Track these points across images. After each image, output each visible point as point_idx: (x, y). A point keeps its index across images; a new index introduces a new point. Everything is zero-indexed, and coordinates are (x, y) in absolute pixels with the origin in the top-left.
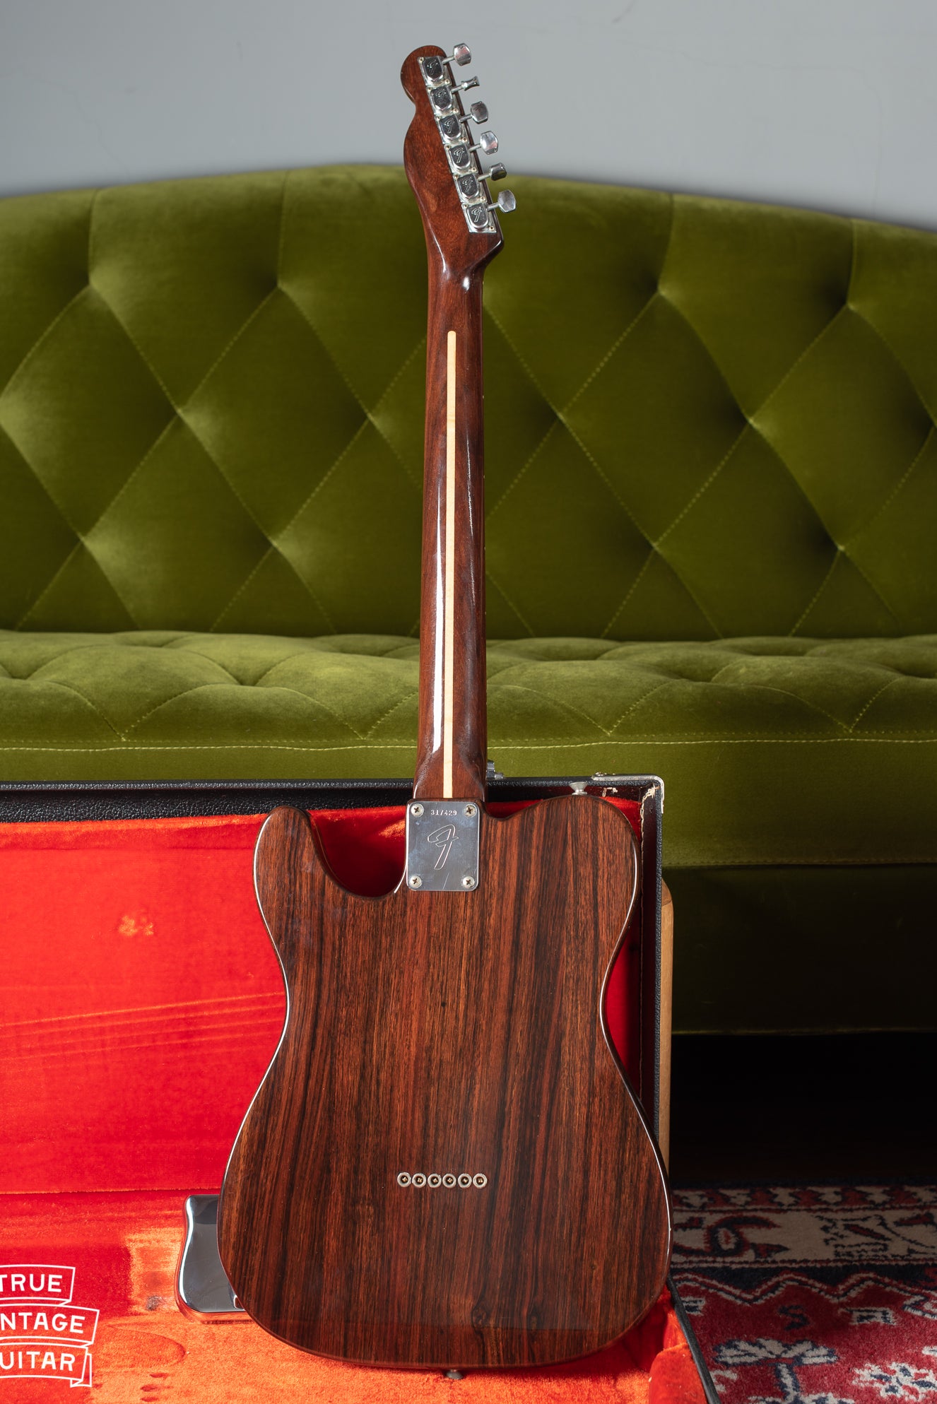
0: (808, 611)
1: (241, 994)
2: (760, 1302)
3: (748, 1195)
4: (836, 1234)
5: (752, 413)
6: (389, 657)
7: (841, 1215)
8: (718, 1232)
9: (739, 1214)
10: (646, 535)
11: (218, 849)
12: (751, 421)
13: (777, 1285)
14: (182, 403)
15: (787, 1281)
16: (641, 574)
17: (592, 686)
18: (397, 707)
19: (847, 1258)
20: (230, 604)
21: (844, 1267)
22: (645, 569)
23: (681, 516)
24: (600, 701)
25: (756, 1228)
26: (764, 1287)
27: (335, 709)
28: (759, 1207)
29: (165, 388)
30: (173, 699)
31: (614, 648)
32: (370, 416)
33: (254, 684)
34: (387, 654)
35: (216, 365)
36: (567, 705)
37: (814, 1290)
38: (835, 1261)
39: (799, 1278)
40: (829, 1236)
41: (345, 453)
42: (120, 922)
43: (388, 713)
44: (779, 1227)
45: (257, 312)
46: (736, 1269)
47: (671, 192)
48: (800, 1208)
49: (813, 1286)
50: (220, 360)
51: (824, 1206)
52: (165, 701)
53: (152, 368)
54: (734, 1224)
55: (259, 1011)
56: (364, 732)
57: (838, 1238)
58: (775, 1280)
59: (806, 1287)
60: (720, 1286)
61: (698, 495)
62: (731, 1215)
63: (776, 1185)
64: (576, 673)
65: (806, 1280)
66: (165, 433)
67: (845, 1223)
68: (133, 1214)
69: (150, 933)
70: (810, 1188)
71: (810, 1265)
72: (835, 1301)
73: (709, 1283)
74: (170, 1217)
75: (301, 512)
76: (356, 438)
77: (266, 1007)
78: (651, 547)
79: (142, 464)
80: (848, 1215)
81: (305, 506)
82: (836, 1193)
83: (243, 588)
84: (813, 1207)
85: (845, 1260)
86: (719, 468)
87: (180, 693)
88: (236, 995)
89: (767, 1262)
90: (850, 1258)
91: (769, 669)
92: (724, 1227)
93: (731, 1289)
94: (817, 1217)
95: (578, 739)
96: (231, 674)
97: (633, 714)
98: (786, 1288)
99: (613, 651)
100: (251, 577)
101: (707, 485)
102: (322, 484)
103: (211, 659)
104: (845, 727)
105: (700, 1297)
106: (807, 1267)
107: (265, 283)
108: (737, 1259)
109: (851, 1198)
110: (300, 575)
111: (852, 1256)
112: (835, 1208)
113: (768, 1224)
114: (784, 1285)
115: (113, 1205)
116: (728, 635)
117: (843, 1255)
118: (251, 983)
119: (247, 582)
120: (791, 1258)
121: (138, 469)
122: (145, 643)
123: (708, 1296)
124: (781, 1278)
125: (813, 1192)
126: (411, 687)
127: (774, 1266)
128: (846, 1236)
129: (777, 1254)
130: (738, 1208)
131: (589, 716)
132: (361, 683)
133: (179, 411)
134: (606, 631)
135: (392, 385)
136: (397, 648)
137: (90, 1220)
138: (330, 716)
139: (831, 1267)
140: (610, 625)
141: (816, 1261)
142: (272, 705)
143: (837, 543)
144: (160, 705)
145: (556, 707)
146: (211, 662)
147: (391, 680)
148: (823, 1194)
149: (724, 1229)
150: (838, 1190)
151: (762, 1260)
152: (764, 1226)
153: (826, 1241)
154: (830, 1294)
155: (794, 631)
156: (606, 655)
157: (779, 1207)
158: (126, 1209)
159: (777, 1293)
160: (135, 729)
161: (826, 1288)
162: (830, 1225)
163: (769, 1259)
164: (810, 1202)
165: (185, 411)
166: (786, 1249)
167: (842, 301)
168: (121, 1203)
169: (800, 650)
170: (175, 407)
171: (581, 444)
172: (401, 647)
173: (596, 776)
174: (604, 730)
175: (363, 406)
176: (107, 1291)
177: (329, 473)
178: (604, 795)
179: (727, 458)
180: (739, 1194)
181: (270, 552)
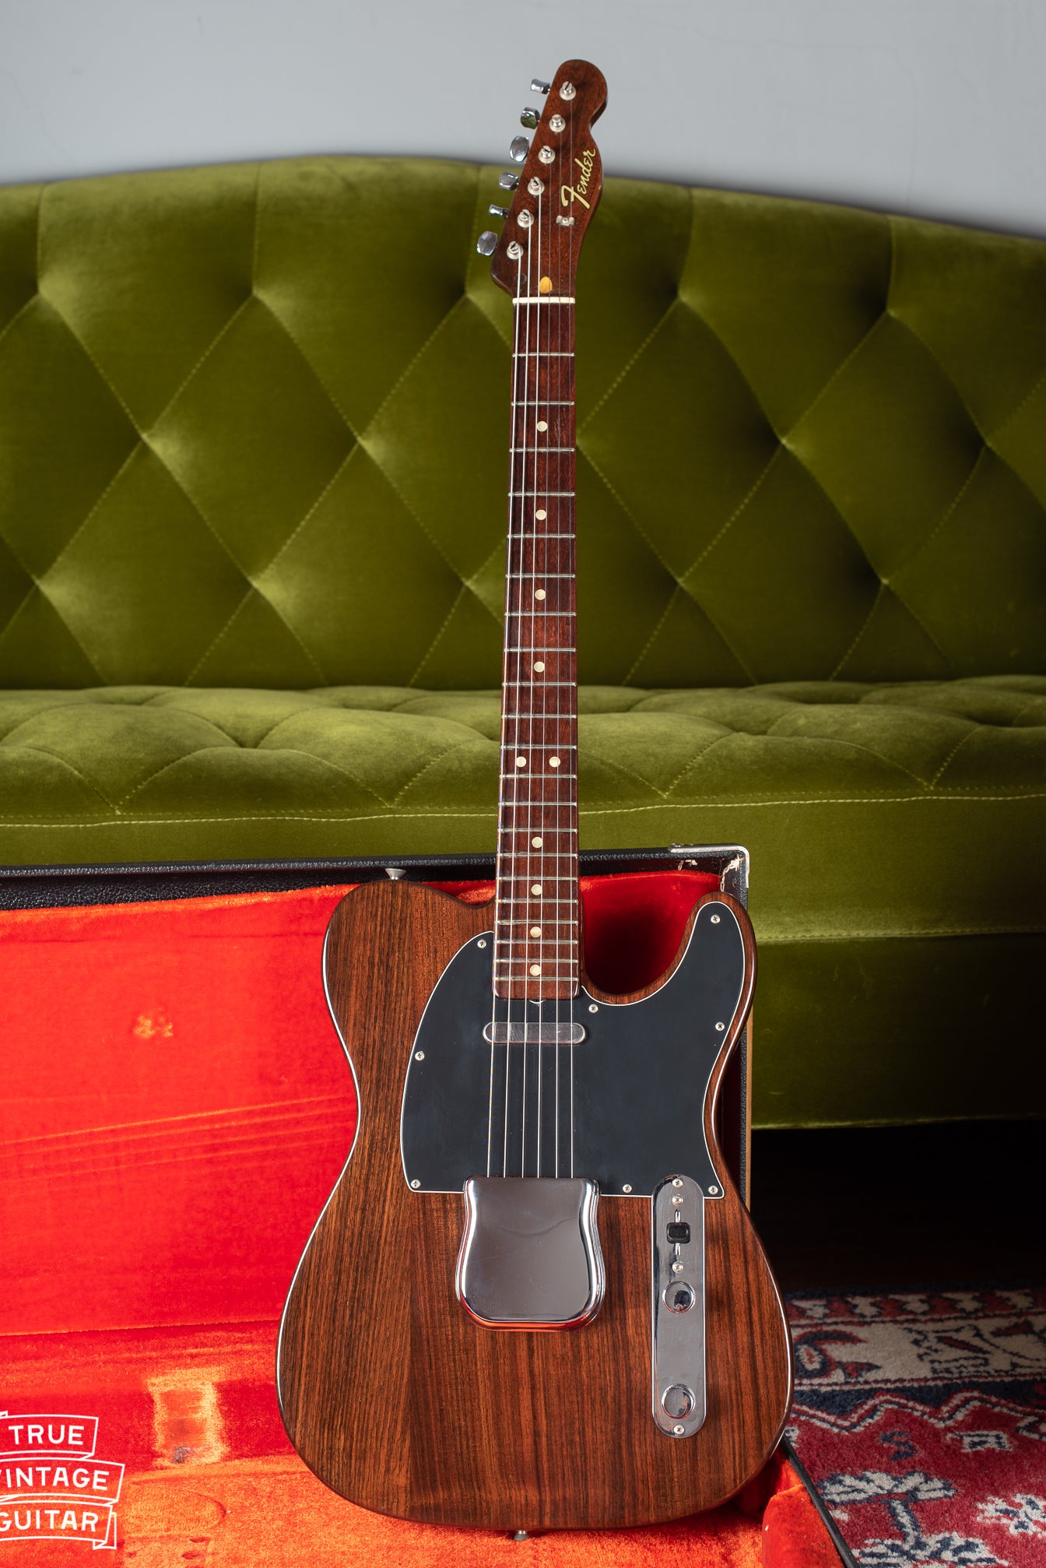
0: (850, 652)
1: (273, 1101)
2: (858, 1429)
3: (825, 1306)
4: (929, 1348)
5: (785, 432)
6: (398, 712)
7: (930, 1327)
8: (799, 1350)
9: (819, 1328)
10: (670, 569)
11: (245, 937)
12: (784, 441)
13: (874, 1410)
14: (147, 427)
15: (885, 1406)
16: (666, 613)
17: (641, 742)
18: (425, 771)
19: (946, 1375)
20: (208, 654)
21: (945, 1386)
22: (670, 607)
23: (710, 548)
24: (652, 759)
25: (839, 1343)
26: (861, 1411)
27: (355, 773)
28: (839, 1319)
29: (127, 411)
30: (171, 765)
31: (648, 698)
32: (359, 439)
33: (256, 746)
34: (395, 709)
35: (185, 384)
36: (616, 764)
37: (916, 1414)
38: (934, 1379)
39: (897, 1400)
40: (922, 1351)
41: (333, 482)
42: (135, 1023)
43: (416, 777)
44: (865, 1342)
45: (230, 323)
46: (827, 1392)
47: (689, 185)
48: (885, 1319)
49: (913, 1409)
50: (190, 377)
51: (911, 1317)
52: (162, 768)
53: (113, 388)
54: (815, 1339)
55: (294, 1119)
56: (390, 798)
57: (933, 1353)
58: (871, 1403)
59: (906, 1410)
60: (812, 1412)
61: (728, 525)
62: (809, 1329)
63: (854, 1295)
64: (620, 727)
65: (905, 1402)
66: (129, 461)
67: (937, 1335)
68: (154, 1354)
69: (169, 1034)
70: (892, 1296)
71: (907, 1384)
72: (941, 1425)
73: (798, 1410)
74: (196, 1357)
75: (285, 548)
76: (345, 464)
77: (302, 1115)
78: (676, 583)
79: (104, 496)
80: (939, 1326)
81: (289, 542)
82: (922, 1301)
83: (221, 635)
84: (899, 1318)
85: (944, 1378)
86: (751, 494)
87: (179, 759)
88: (267, 1102)
89: (859, 1382)
90: (949, 1376)
91: (831, 720)
92: (805, 1343)
93: (824, 1415)
94: (905, 1329)
95: (631, 803)
96: (228, 734)
97: (690, 774)
98: (885, 1413)
99: (647, 701)
100: (230, 623)
101: (738, 513)
102: (308, 517)
103: (203, 718)
104: (925, 784)
105: (791, 1426)
106: (904, 1387)
107: (239, 292)
108: (825, 1381)
109: (939, 1307)
110: (285, 620)
111: (951, 1373)
112: (923, 1318)
113: (853, 1340)
114: (882, 1409)
115: (130, 1345)
116: (763, 680)
117: (941, 1372)
118: (285, 1088)
119: (226, 629)
120: (885, 1378)
121: (100, 502)
122: (121, 701)
123: (801, 1425)
124: (877, 1401)
125: (896, 1301)
126: (438, 747)
127: (867, 1387)
128: (941, 1350)
129: (868, 1374)
130: (816, 1321)
131: (641, 776)
132: (381, 744)
133: (144, 436)
134: (629, 677)
135: (385, 404)
136: (405, 701)
137: (105, 1363)
138: (350, 782)
139: (929, 1387)
140: (633, 671)
141: (912, 1380)
142: (284, 770)
143: (879, 575)
144: (157, 772)
145: (603, 767)
146: (205, 722)
147: (415, 739)
148: (907, 1303)
149: (805, 1346)
150: (923, 1297)
151: (853, 1381)
152: (848, 1342)
153: (920, 1357)
154: (935, 1418)
155: (835, 674)
156: (640, 706)
157: (861, 1319)
158: (145, 1349)
159: (876, 1418)
160: (131, 801)
161: (928, 1410)
162: (920, 1337)
163: (861, 1380)
164: (894, 1312)
165: (151, 436)
166: (878, 1367)
167: (881, 307)
168: (138, 1342)
169: (853, 696)
170: (140, 431)
171: (597, 469)
172: (410, 700)
173: (674, 847)
174: (659, 792)
175: (352, 429)
176: (127, 1442)
177: (316, 505)
178: (680, 868)
179: (759, 483)
180: (815, 1306)
181: (250, 594)
